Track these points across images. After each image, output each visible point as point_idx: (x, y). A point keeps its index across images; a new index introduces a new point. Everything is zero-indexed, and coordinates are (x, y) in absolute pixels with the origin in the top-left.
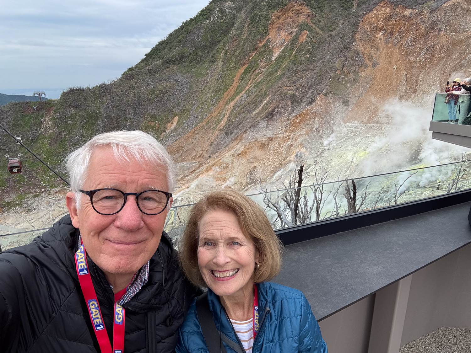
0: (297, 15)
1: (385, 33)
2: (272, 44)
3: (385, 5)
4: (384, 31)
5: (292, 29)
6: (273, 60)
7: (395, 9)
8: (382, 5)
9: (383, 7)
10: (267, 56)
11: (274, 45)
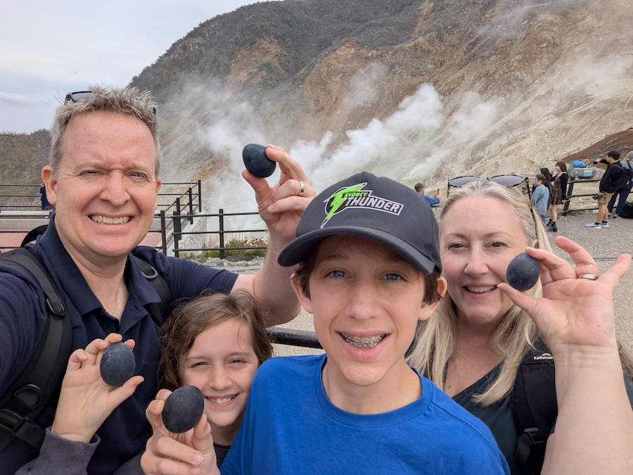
0: (263, 54)
3: (350, 46)
4: (343, 74)
5: (253, 69)
7: (359, 50)
9: (348, 47)
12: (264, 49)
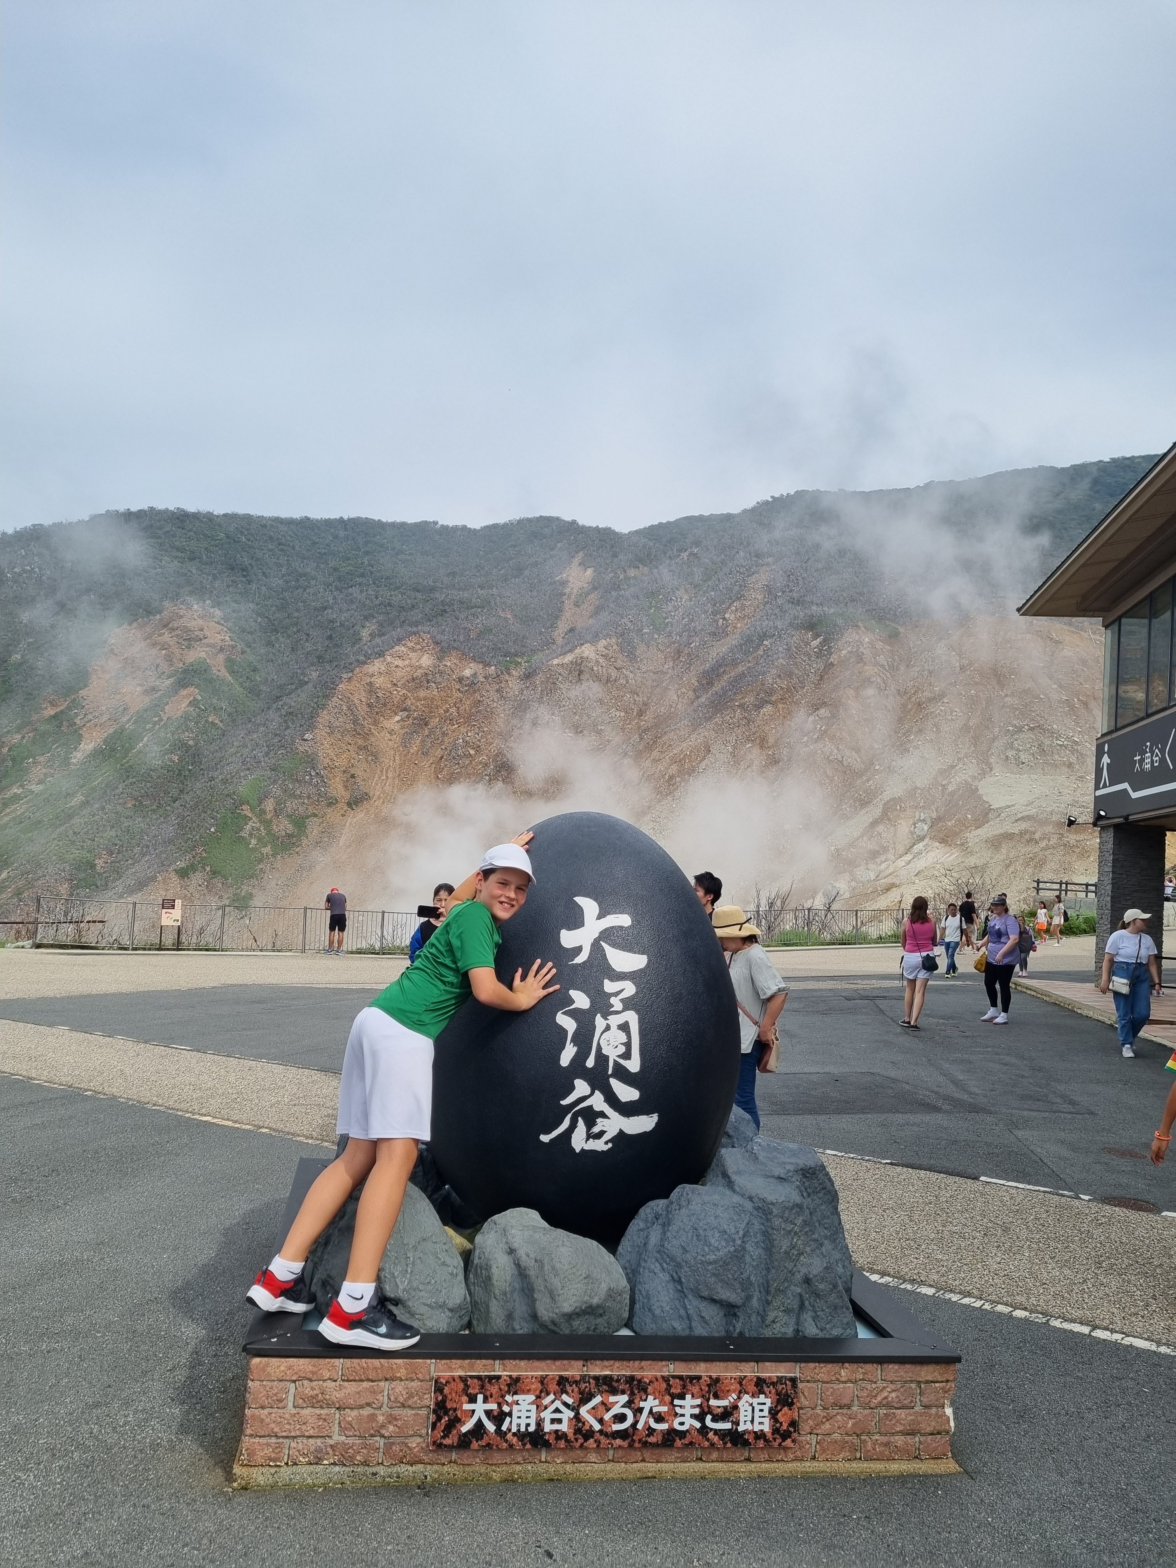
0: (186, 643)
1: (408, 717)
2: (86, 714)
3: (419, 647)
4: (407, 713)
5: (159, 677)
6: (74, 761)
7: (442, 660)
8: (410, 644)
9: (413, 650)
10: (57, 747)
11: (90, 717)
12: (187, 630)
